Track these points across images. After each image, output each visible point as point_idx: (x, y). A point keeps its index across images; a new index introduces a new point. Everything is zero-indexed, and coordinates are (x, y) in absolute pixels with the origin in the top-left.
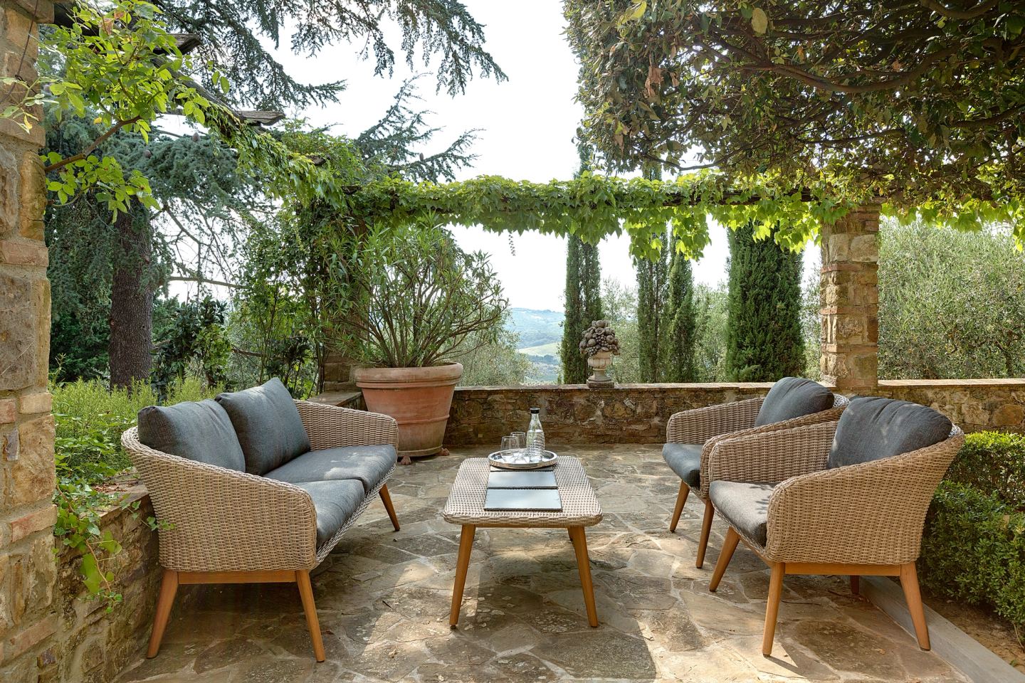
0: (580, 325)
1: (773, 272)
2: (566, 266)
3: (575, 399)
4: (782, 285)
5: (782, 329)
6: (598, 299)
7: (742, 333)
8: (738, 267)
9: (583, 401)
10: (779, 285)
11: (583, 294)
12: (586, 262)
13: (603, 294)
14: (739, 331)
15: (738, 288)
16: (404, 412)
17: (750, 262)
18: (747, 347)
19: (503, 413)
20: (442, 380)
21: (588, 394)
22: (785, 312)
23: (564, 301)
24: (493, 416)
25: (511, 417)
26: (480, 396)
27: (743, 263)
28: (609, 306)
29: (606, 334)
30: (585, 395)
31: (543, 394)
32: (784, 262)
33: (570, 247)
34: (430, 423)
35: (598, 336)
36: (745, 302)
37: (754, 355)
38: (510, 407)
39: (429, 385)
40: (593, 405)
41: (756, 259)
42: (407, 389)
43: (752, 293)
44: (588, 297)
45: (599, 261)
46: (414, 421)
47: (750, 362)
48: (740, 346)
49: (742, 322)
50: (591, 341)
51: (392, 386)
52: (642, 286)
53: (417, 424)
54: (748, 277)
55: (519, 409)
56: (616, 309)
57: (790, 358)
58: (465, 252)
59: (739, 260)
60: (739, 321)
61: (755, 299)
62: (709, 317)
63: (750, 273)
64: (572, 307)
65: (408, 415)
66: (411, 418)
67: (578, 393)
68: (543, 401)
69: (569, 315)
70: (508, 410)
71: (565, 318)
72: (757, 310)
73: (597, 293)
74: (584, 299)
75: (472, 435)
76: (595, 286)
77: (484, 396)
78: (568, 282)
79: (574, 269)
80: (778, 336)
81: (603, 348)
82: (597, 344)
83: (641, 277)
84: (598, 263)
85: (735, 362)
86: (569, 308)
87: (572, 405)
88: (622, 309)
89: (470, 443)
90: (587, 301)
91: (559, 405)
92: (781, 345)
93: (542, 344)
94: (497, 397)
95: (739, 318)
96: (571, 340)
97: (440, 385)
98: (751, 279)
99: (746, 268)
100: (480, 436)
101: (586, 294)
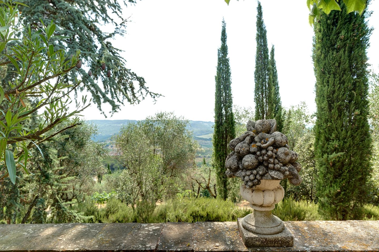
0: (222, 127)
1: (350, 91)
2: (215, 97)
4: (357, 99)
5: (358, 128)
6: (232, 114)
7: (329, 130)
8: (324, 89)
10: (355, 99)
11: (224, 111)
12: (225, 94)
13: (234, 111)
14: (326, 130)
15: (326, 102)
17: (334, 85)
18: (333, 140)
22: (360, 116)
23: (214, 115)
27: (328, 85)
28: (237, 117)
29: (276, 145)
32: (357, 84)
33: (216, 86)
35: (260, 149)
36: (330, 111)
37: (339, 146)
41: (338, 82)
43: (336, 104)
44: (227, 112)
45: (232, 93)
47: (336, 150)
48: (328, 140)
49: (329, 124)
50: (248, 160)
52: (258, 104)
54: (333, 94)
56: (240, 119)
57: (364, 147)
58: (138, 76)
59: (325, 84)
60: (327, 123)
61: (338, 109)
62: (291, 122)
63: (334, 92)
64: (218, 118)
69: (217, 122)
71: (215, 124)
72: (340, 116)
73: (231, 110)
74: (224, 113)
76: (230, 106)
78: (216, 104)
79: (219, 98)
80: (355, 133)
81: (273, 173)
82: (260, 163)
83: (256, 100)
84: (231, 94)
85: (324, 149)
86: (216, 118)
88: (243, 119)
90: (226, 114)
92: (358, 138)
93: (208, 134)
95: (327, 121)
96: (218, 135)
98: (335, 95)
99: (331, 88)
101: (226, 110)
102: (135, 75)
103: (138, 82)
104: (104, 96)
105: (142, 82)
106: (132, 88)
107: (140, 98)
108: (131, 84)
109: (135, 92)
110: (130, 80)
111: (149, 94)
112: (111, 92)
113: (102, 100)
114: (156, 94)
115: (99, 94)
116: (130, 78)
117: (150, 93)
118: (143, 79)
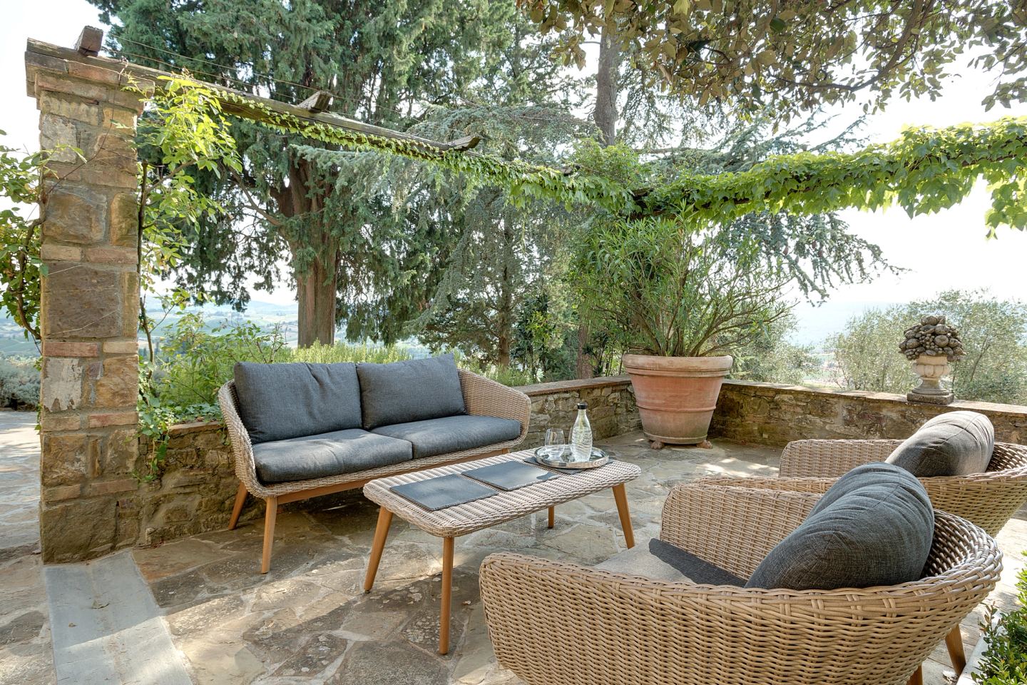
3: (884, 412)
9: (894, 416)
16: (653, 399)
19: (790, 417)
20: (690, 372)
21: (904, 408)
24: (779, 418)
25: (800, 421)
26: (766, 394)
30: (899, 408)
31: (842, 401)
34: (680, 412)
38: (799, 410)
39: (674, 374)
40: (910, 423)
42: (653, 376)
46: (663, 409)
51: (640, 372)
53: (666, 411)
55: (810, 414)
58: (869, 243)
65: (657, 401)
66: (659, 405)
67: (889, 406)
68: (841, 410)
70: (798, 414)
75: (757, 434)
77: (771, 394)
87: (879, 419)
89: (754, 441)
91: (862, 416)
94: (786, 397)
97: (687, 375)
100: (765, 436)
102: (865, 242)
103: (870, 252)
104: (812, 284)
105: (876, 251)
106: (860, 261)
107: (873, 274)
108: (858, 254)
109: (864, 266)
110: (856, 249)
111: (888, 268)
112: (822, 276)
113: (810, 288)
114: (902, 269)
115: (806, 282)
116: (857, 246)
117: (891, 267)
118: (878, 248)
